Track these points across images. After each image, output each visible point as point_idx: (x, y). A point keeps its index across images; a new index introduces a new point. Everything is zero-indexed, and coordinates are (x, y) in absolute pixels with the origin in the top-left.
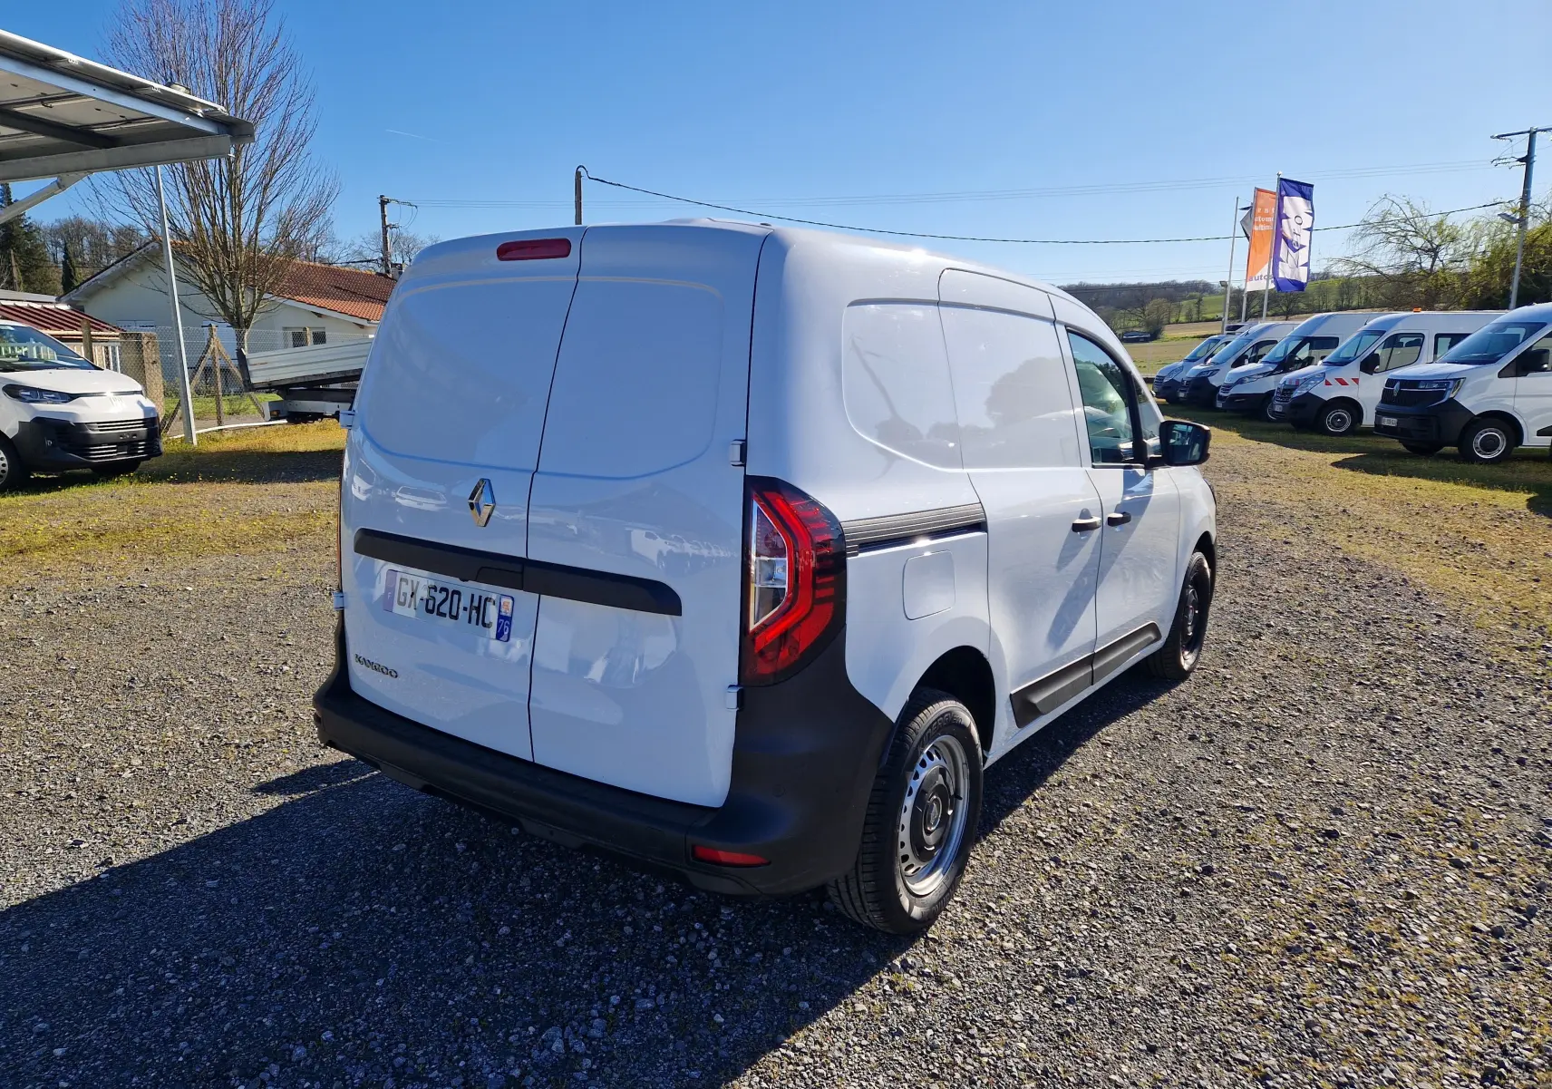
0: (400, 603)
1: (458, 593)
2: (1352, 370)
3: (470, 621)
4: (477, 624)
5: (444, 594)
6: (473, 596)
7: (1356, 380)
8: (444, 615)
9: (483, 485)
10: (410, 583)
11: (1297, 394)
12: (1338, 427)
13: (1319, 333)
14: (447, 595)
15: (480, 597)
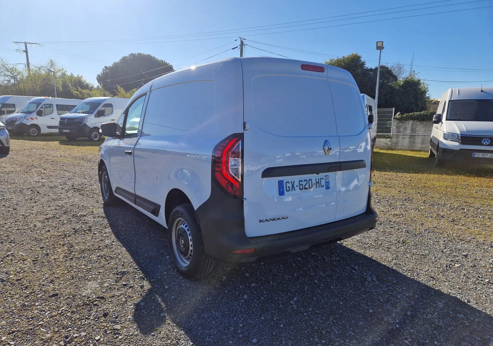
0: (287, 191)
1: (311, 180)
2: (34, 115)
3: (317, 187)
4: (319, 187)
5: (306, 182)
6: (316, 179)
7: (36, 118)
8: (307, 189)
9: (326, 142)
10: (290, 182)
11: (17, 123)
12: (34, 134)
13: (8, 102)
14: (307, 182)
15: (319, 179)
